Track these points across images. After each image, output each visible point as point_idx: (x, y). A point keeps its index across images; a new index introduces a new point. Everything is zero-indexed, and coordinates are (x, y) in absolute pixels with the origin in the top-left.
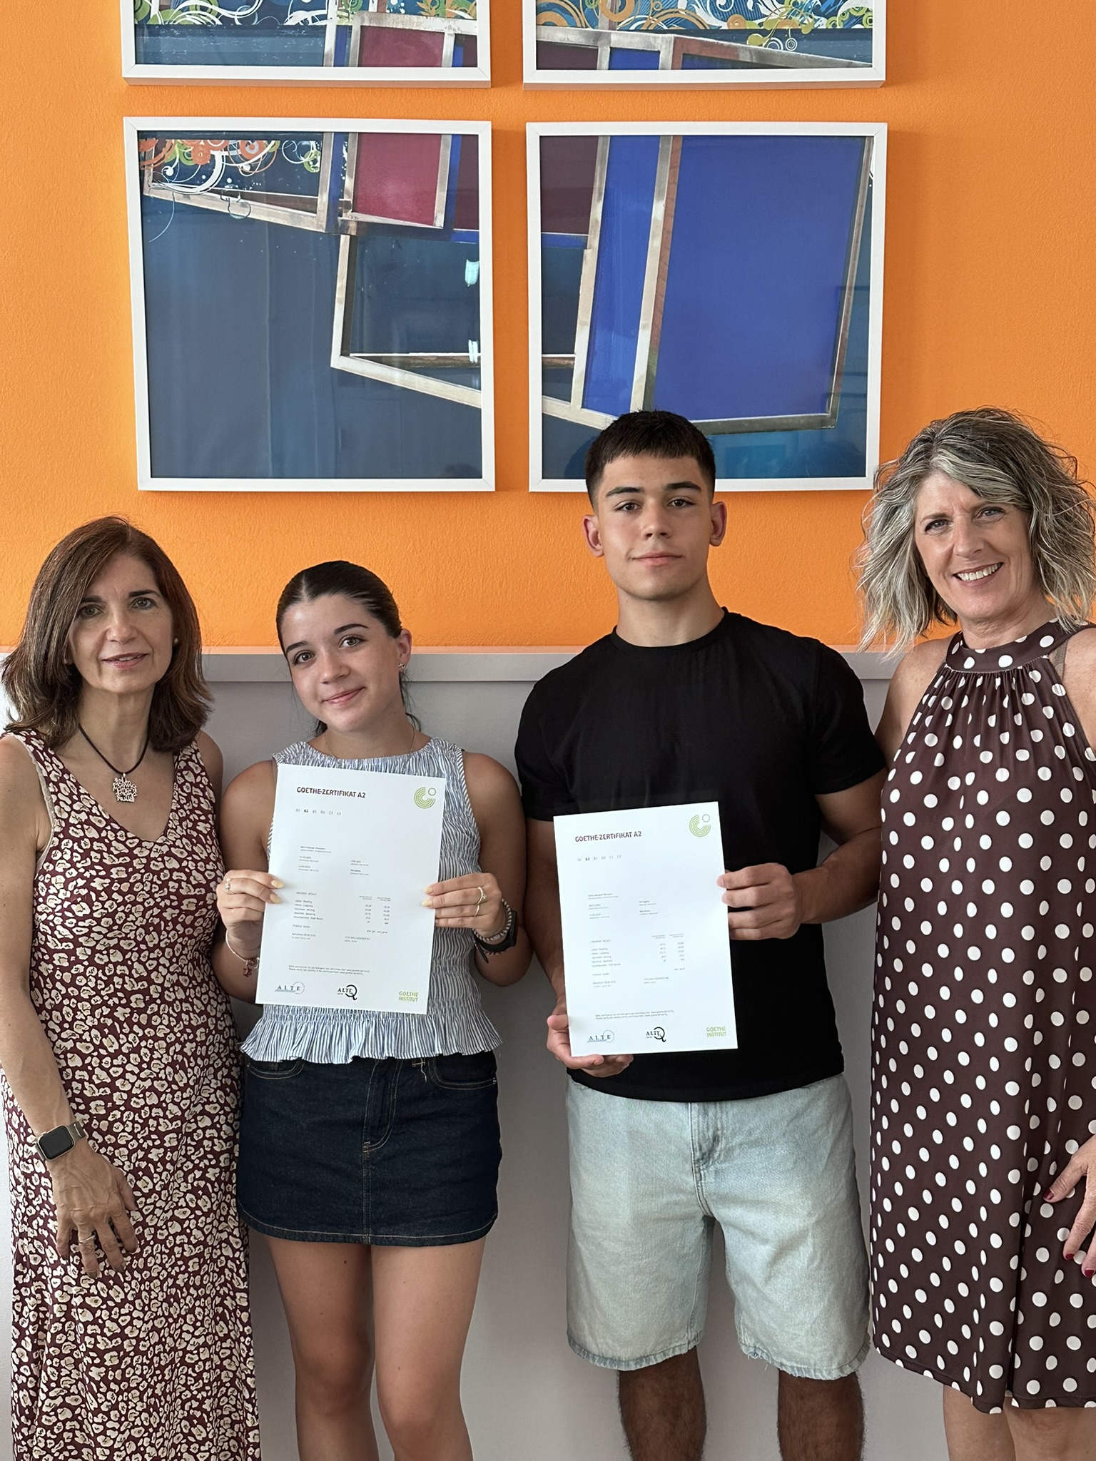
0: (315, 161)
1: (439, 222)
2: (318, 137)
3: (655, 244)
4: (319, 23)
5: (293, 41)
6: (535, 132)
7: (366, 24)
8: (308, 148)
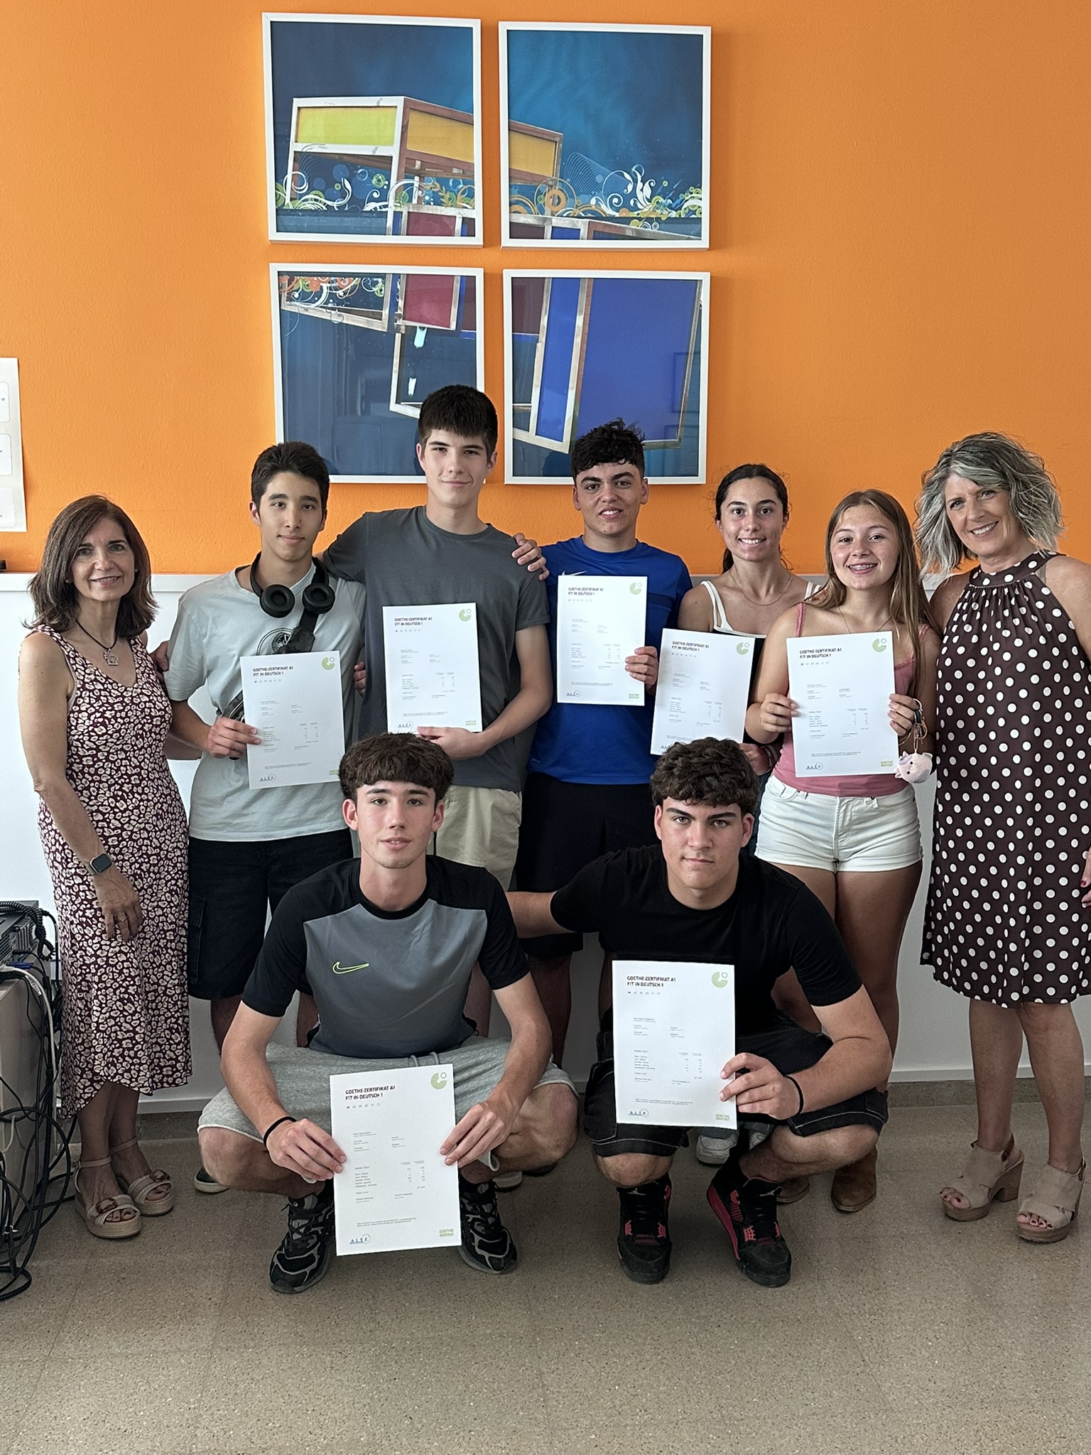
0: (381, 290)
1: (453, 327)
2: (383, 276)
3: (578, 340)
4: (384, 210)
5: (369, 220)
6: (508, 275)
7: (411, 210)
8: (377, 282)
